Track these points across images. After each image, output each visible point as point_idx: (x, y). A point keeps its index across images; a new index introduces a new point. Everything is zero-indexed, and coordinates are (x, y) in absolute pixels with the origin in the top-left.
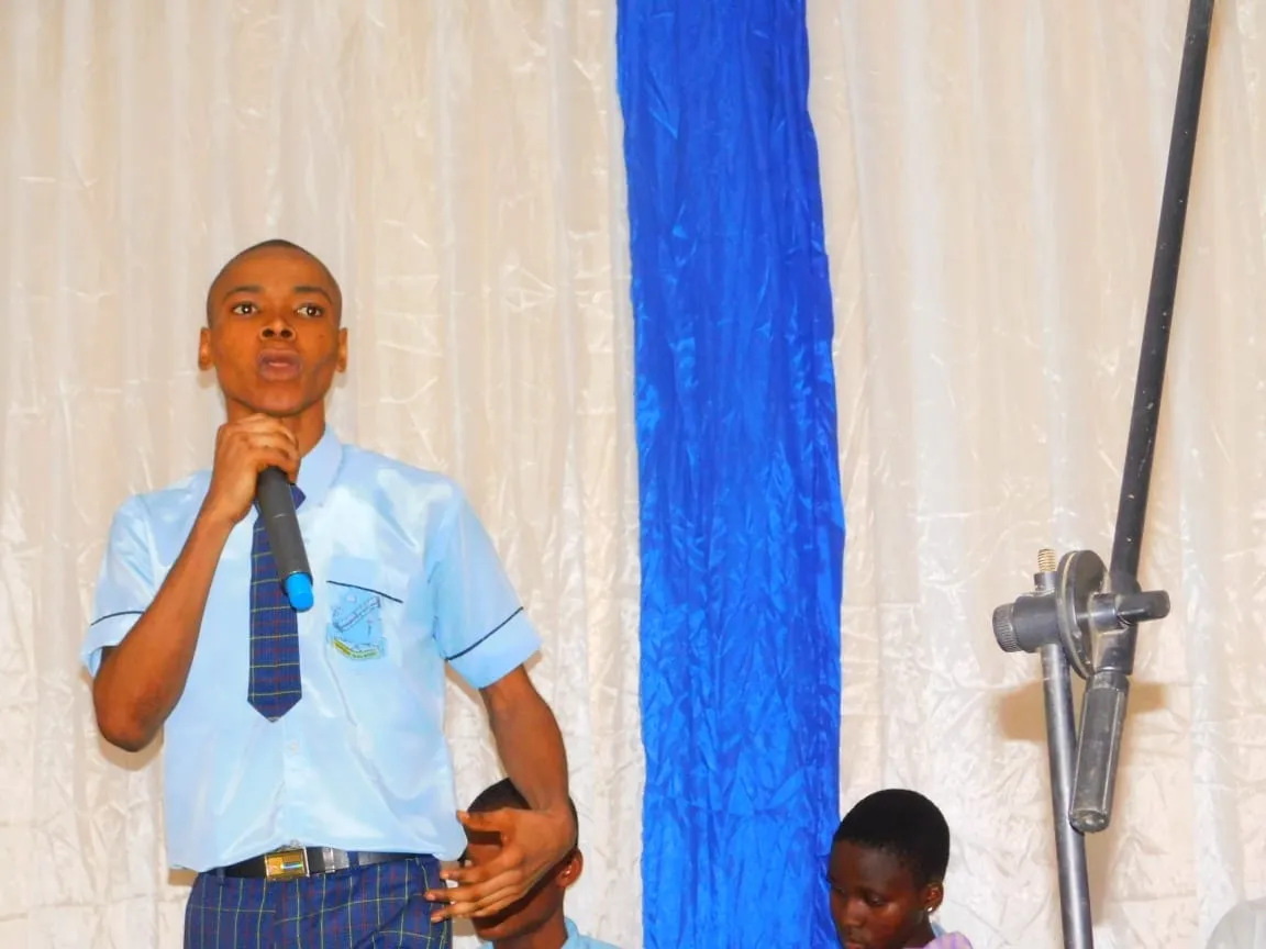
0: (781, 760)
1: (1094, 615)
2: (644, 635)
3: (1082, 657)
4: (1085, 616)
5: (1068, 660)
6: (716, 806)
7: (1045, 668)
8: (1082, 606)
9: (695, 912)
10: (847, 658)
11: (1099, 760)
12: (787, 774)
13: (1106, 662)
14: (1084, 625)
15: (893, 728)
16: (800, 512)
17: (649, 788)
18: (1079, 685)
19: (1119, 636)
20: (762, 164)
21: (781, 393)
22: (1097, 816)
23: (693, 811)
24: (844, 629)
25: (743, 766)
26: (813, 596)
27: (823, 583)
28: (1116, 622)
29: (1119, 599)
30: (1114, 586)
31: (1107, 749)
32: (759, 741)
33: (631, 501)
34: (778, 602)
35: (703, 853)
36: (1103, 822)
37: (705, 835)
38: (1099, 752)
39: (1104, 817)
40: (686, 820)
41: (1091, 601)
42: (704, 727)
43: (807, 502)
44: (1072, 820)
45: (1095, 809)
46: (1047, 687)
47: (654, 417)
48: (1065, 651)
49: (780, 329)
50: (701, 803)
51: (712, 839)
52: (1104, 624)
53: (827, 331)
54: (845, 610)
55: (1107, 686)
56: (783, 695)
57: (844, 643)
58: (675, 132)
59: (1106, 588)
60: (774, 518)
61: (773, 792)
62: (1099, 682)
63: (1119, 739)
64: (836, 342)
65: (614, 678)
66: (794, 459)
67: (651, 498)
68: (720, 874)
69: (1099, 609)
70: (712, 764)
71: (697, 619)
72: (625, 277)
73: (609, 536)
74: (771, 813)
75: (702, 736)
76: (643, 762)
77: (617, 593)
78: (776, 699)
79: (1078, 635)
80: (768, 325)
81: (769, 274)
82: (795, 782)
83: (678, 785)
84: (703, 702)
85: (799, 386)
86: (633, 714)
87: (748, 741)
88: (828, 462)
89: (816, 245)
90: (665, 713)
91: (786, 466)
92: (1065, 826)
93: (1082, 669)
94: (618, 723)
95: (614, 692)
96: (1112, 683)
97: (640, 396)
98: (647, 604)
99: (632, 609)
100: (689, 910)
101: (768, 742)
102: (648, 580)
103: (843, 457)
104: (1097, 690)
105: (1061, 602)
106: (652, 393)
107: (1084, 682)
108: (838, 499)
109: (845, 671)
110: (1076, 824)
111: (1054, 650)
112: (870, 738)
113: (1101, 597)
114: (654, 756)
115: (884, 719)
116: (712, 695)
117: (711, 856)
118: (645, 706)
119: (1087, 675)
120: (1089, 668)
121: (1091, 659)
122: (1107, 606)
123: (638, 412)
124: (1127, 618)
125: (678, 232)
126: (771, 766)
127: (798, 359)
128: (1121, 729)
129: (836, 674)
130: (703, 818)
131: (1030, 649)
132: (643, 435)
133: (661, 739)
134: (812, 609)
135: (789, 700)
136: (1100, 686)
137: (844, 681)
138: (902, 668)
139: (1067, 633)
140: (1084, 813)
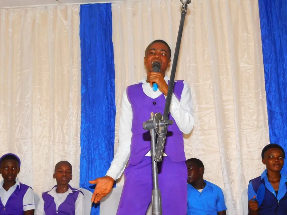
0: (104, 150)
1: (160, 124)
2: (81, 128)
3: (157, 131)
4: (158, 124)
6: (93, 157)
8: (158, 122)
9: (89, 175)
10: (116, 132)
12: (105, 152)
13: (162, 132)
14: (158, 126)
16: (108, 108)
17: (81, 154)
19: (164, 128)
20: (104, 48)
21: (106, 88)
23: (89, 158)
24: (115, 127)
26: (110, 121)
27: (112, 119)
28: (164, 125)
29: (164, 121)
30: (164, 119)
32: (100, 146)
33: (80, 105)
34: (104, 123)
35: (90, 165)
37: (91, 162)
38: (160, 148)
40: (88, 159)
41: (159, 121)
42: (91, 144)
43: (110, 106)
44: (155, 160)
45: (159, 158)
47: (84, 91)
48: (155, 130)
49: (106, 77)
50: (90, 156)
51: (92, 163)
52: (162, 126)
55: (162, 136)
56: (105, 139)
57: (115, 130)
58: (89, 43)
59: (162, 120)
60: (104, 109)
61: (102, 155)
62: (160, 136)
64: (116, 79)
65: (76, 135)
66: (108, 99)
67: (83, 105)
68: (93, 169)
69: (161, 123)
70: (92, 150)
71: (91, 125)
72: (80, 67)
73: (76, 111)
74: (102, 158)
75: (91, 145)
76: (80, 149)
77: (77, 121)
78: (104, 139)
79: (157, 127)
80: (104, 76)
81: (105, 68)
82: (106, 153)
83: (86, 153)
84: (91, 140)
85: (109, 86)
86: (79, 142)
88: (113, 99)
89: (112, 63)
90: (84, 141)
91: (106, 100)
92: (154, 161)
94: (77, 143)
95: (76, 137)
96: (163, 136)
97: (82, 87)
98: (82, 123)
99: (79, 123)
100: (88, 174)
101: (102, 147)
102: (82, 118)
103: (116, 98)
104: (160, 137)
105: (154, 122)
106: (84, 87)
108: (115, 106)
109: (115, 135)
110: (156, 160)
111: (153, 130)
113: (161, 121)
114: (83, 148)
116: (93, 139)
117: (92, 166)
118: (81, 140)
119: (158, 134)
121: (159, 132)
122: (162, 122)
123: (82, 90)
124: (166, 125)
125: (89, 60)
126: (102, 150)
127: (109, 82)
130: (91, 159)
132: (82, 94)
133: (84, 145)
135: (106, 140)
136: (161, 136)
137: (115, 136)
139: (155, 127)
140: (157, 159)
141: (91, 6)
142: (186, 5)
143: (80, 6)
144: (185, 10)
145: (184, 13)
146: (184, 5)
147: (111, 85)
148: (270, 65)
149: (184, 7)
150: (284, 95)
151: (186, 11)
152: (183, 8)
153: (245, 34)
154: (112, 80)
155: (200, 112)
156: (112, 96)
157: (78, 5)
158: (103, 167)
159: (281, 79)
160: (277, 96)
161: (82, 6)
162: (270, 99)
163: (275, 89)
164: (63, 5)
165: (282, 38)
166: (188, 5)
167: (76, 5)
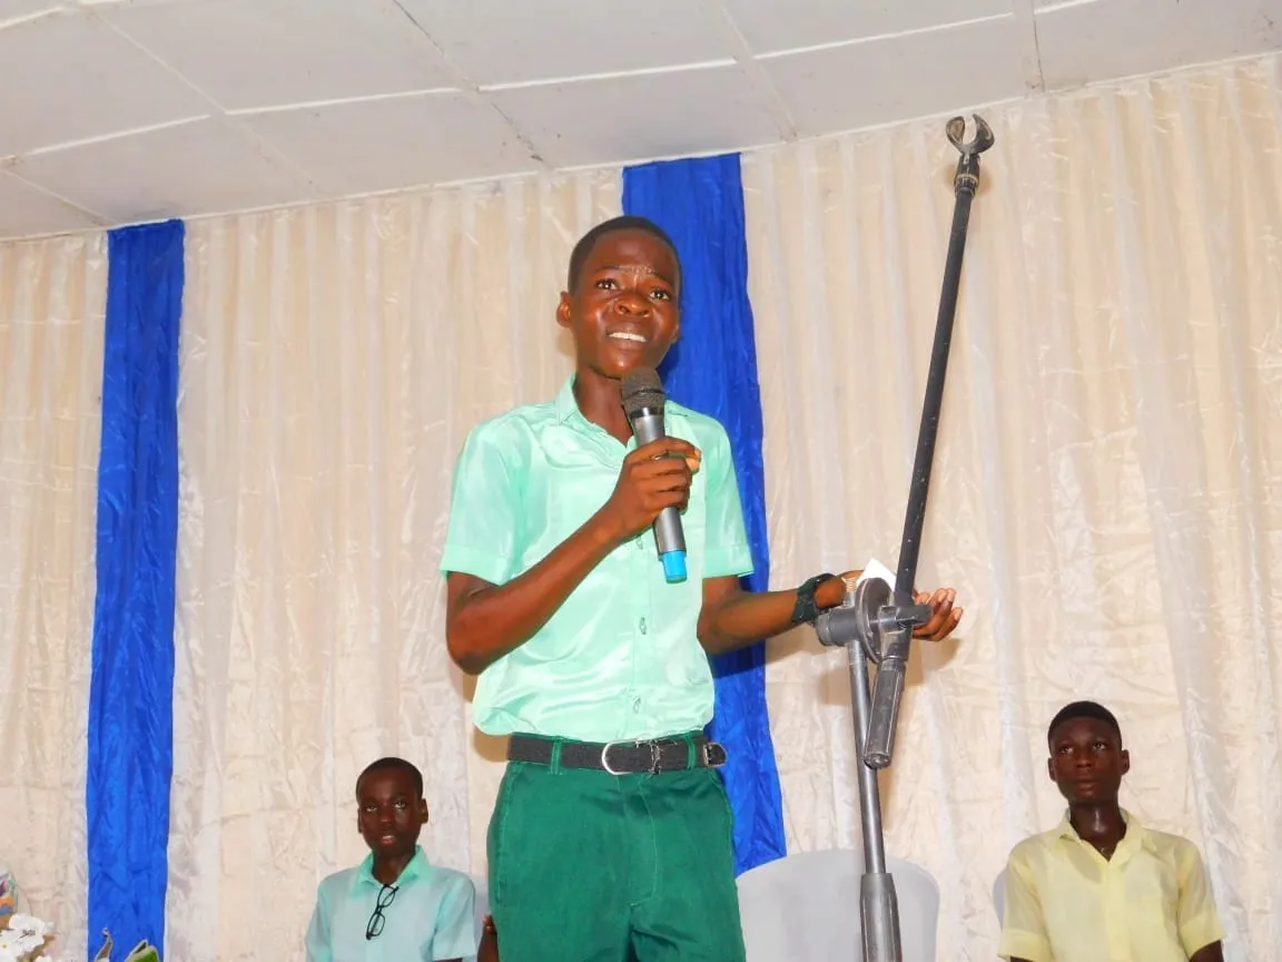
1: (882, 620)
3: (873, 649)
4: (876, 621)
5: (865, 654)
7: (851, 657)
8: (873, 615)
11: (884, 720)
13: (890, 653)
14: (875, 628)
18: (872, 668)
19: (899, 635)
22: (882, 757)
28: (898, 626)
29: (898, 610)
30: (896, 601)
31: (890, 711)
36: (887, 762)
38: (884, 714)
39: (887, 757)
41: (880, 611)
44: (866, 760)
45: (881, 752)
46: (852, 669)
48: (863, 646)
52: (889, 627)
55: (890, 669)
59: (891, 603)
62: (888, 665)
63: (898, 704)
69: (885, 617)
79: (871, 634)
92: (863, 765)
93: (874, 657)
96: (894, 666)
104: (885, 672)
105: (859, 612)
107: (876, 666)
110: (869, 763)
111: (857, 644)
113: (887, 609)
119: (877, 661)
120: (879, 657)
121: (880, 651)
122: (890, 615)
124: (904, 623)
128: (900, 698)
131: (840, 644)
136: (886, 669)
139: (864, 633)
140: (873, 755)
141: (661, 168)
142: (974, 157)
143: (621, 170)
144: (971, 176)
145: (966, 189)
146: (967, 157)
149: (965, 162)
151: (975, 178)
152: (962, 168)
157: (614, 169)
161: (629, 172)
164: (560, 173)
166: (980, 154)
167: (607, 169)
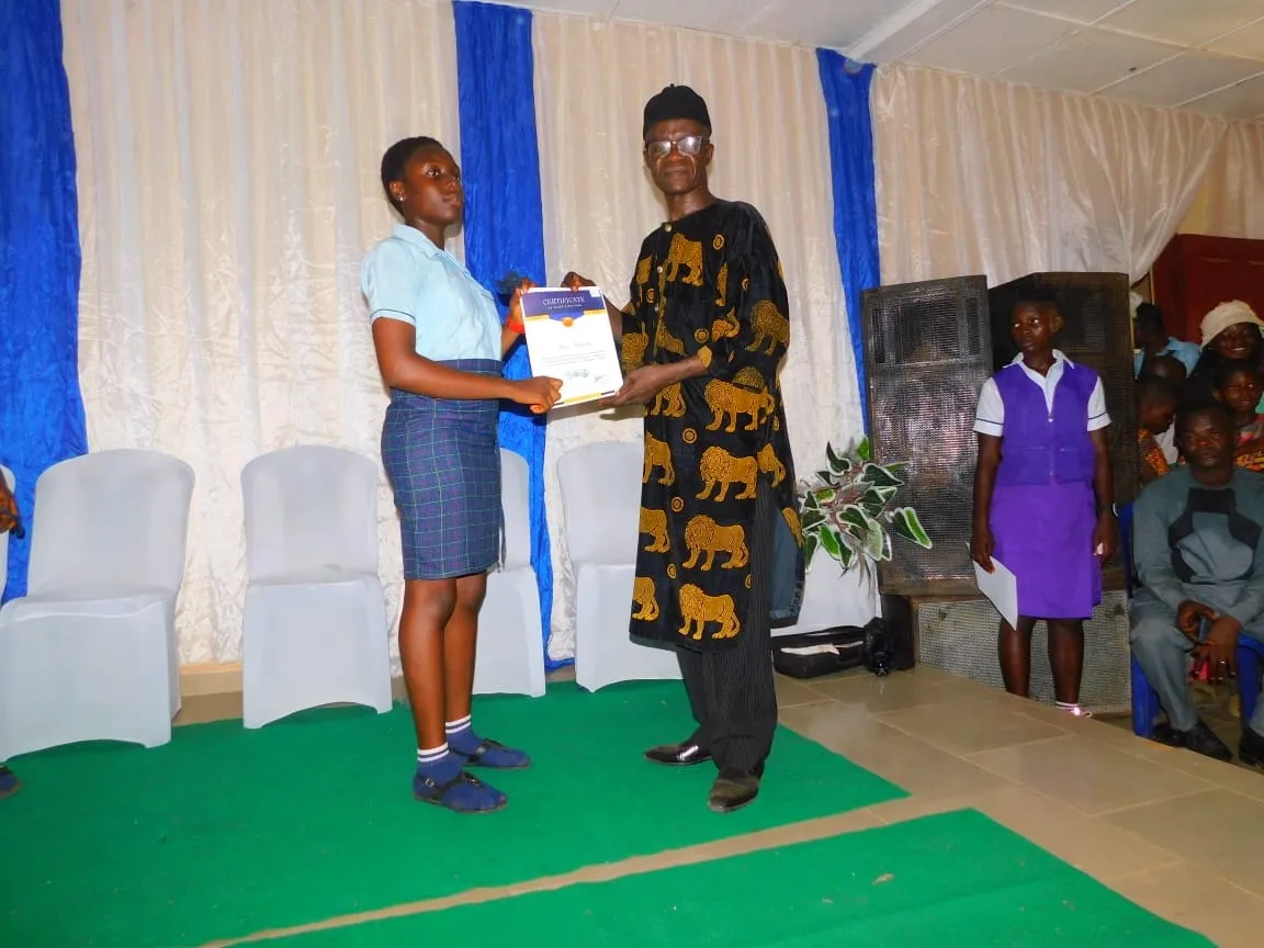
0: (46, 357)
10: (82, 316)
12: (50, 363)
15: (105, 347)
16: (58, 248)
20: (36, 82)
21: (47, 192)
24: (80, 302)
25: (25, 358)
26: (65, 285)
27: (70, 282)
32: (34, 348)
34: (46, 288)
43: (63, 245)
49: (48, 164)
53: (73, 167)
54: (81, 294)
56: (48, 329)
57: (80, 309)
60: (45, 250)
61: (41, 371)
64: (78, 174)
66: (55, 224)
78: (44, 330)
80: (40, 160)
81: (41, 134)
82: (53, 368)
85: (59, 191)
87: (28, 347)
88: (72, 226)
89: (66, 126)
91: (51, 227)
101: (39, 349)
108: (78, 244)
112: (95, 348)
115: (101, 344)
127: (57, 179)
129: (75, 322)
134: (65, 292)
135: (51, 331)
138: (110, 321)
147: (65, 190)
148: (475, 187)
150: (504, 255)
153: (425, 107)
154: (68, 173)
155: (311, 278)
156: (69, 216)
158: (44, 402)
159: (498, 220)
160: (488, 257)
162: (474, 259)
163: (484, 242)
165: (504, 126)
